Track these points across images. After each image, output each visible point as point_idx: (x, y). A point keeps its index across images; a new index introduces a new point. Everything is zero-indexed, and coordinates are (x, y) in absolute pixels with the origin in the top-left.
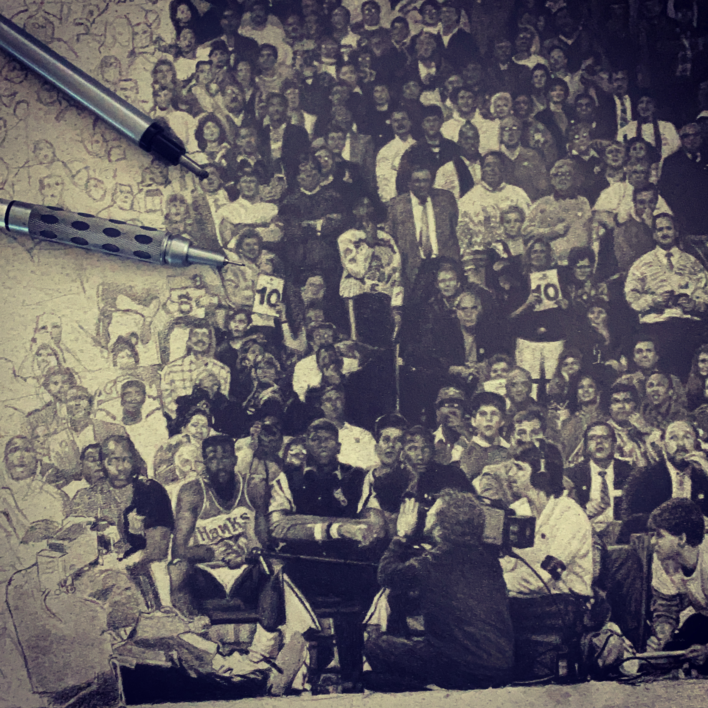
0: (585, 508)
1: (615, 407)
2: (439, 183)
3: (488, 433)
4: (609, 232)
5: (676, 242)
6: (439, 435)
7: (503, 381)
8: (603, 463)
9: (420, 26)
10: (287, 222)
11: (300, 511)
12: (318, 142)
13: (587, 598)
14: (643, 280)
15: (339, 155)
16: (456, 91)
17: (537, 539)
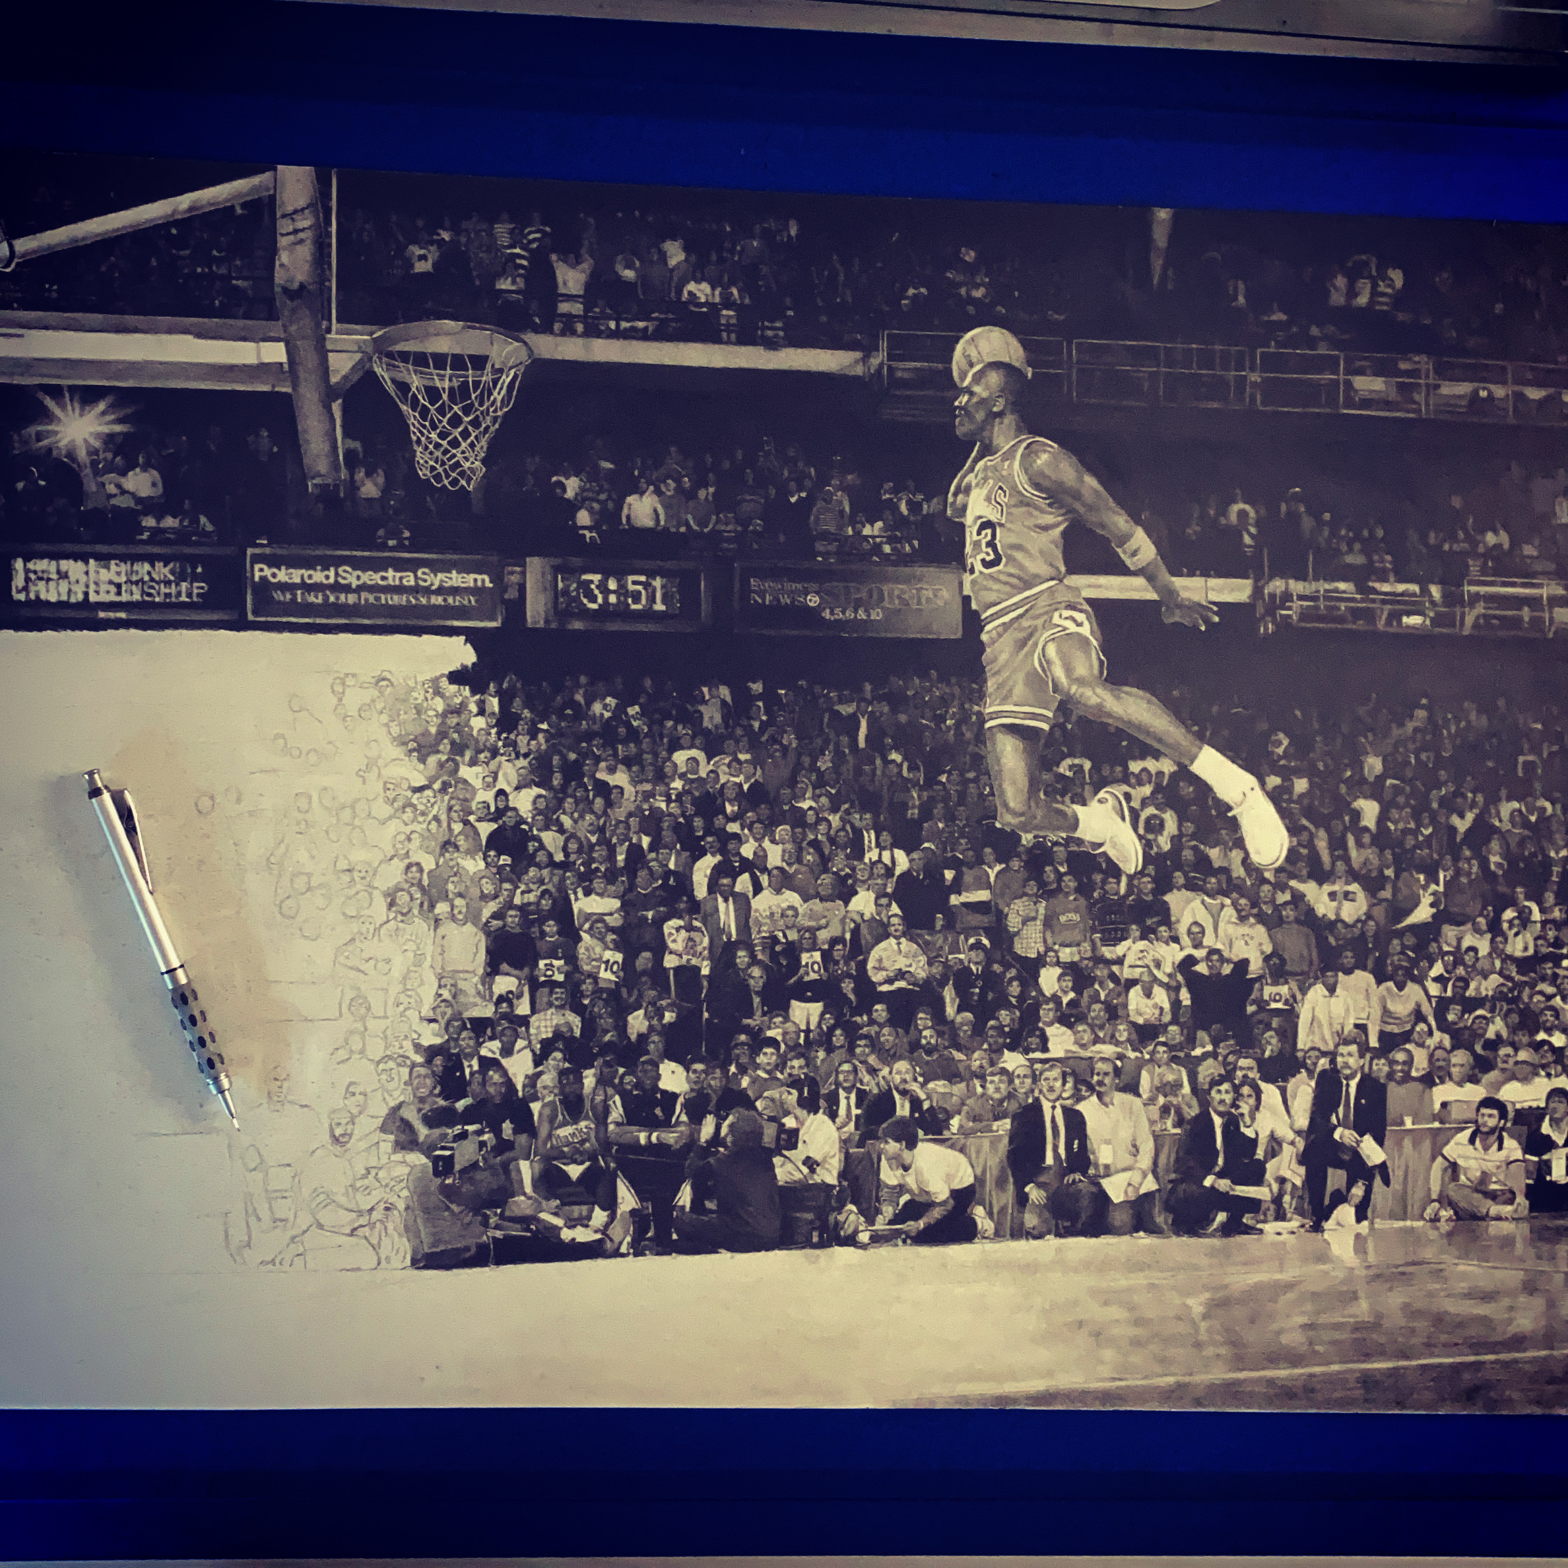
0: (834, 1122)
1: (858, 1050)
2: (738, 888)
3: (768, 1068)
4: (858, 927)
5: (904, 934)
6: (733, 1069)
7: (780, 1030)
8: (848, 1090)
9: (727, 777)
10: (627, 913)
11: (629, 1123)
12: (653, 855)
13: (834, 1187)
14: (880, 960)
15: (667, 865)
16: (752, 823)
17: (800, 1145)
